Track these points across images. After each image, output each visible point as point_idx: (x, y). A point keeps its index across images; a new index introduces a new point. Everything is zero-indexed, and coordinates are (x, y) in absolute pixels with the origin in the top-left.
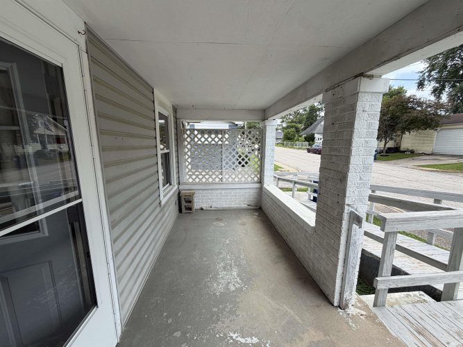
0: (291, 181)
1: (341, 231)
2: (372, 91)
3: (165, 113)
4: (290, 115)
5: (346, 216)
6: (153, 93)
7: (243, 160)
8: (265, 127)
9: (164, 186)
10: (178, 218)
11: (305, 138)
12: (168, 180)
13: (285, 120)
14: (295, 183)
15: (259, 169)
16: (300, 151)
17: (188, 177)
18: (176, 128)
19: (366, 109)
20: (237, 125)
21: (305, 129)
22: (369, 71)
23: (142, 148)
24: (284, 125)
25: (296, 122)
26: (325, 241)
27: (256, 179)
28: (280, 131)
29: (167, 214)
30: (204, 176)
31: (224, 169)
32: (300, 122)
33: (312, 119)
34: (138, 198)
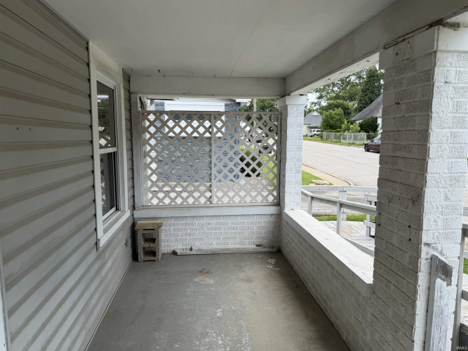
0: (333, 203)
1: (416, 292)
2: (457, 49)
3: (110, 83)
4: (334, 85)
5: (423, 265)
6: (87, 49)
7: (248, 165)
8: (286, 108)
9: (105, 211)
10: (131, 270)
11: (361, 126)
12: (112, 202)
13: (324, 94)
14: (342, 205)
15: (275, 181)
16: (352, 148)
17: (150, 195)
18: (130, 110)
19: (451, 78)
20: (239, 103)
21: (360, 109)
22: (450, 17)
23: (65, 145)
24: (324, 103)
25: (344, 98)
26: (390, 311)
27: (271, 198)
28: (315, 113)
29: (109, 264)
30: (179, 194)
31: (214, 182)
32: (351, 98)
33: (372, 92)
34: (56, 234)
